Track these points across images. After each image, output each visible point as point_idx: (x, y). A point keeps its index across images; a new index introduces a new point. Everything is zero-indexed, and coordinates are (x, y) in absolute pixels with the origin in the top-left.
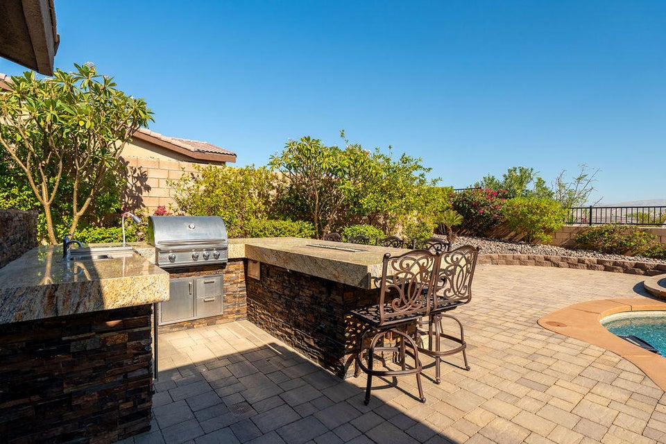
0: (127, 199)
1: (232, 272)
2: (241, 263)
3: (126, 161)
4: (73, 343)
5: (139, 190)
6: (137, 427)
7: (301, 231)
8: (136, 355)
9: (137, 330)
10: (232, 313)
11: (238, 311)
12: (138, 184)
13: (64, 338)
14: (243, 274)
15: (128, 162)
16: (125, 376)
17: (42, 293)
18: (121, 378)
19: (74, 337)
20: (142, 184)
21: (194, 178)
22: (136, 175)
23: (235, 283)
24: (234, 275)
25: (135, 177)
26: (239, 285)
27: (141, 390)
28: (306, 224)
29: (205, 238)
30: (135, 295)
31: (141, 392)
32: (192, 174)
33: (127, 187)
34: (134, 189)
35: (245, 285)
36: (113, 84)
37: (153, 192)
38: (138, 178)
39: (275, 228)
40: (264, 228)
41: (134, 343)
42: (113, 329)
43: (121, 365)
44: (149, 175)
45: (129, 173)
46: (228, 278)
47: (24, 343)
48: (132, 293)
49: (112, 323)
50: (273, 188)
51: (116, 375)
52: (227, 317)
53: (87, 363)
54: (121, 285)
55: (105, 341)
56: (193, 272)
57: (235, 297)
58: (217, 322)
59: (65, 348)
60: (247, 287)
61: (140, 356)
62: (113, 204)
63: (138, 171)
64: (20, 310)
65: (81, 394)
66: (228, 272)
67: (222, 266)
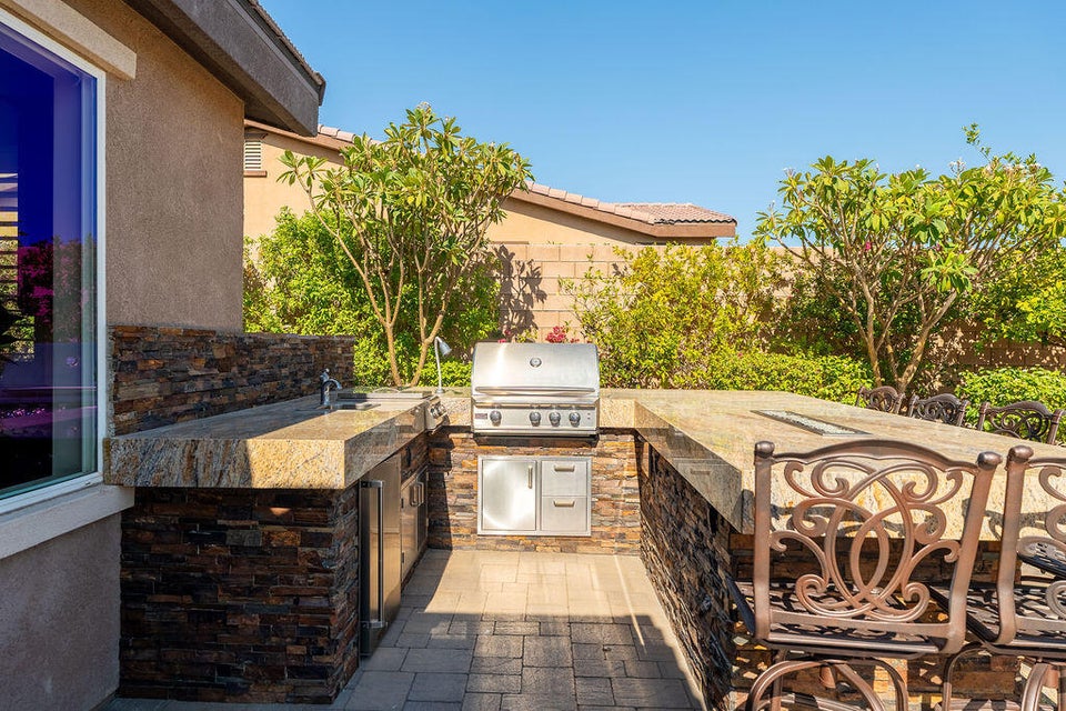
0: (511, 315)
1: (610, 455)
2: (630, 438)
3: (510, 252)
4: (229, 532)
5: (528, 299)
6: (312, 692)
7: (829, 379)
8: (312, 571)
9: (312, 530)
10: (610, 537)
11: (622, 536)
12: (528, 290)
13: (220, 522)
14: (634, 461)
15: (513, 254)
16: (296, 602)
17: (180, 449)
18: (290, 602)
19: (231, 523)
20: (533, 290)
21: (618, 273)
22: (524, 275)
23: (615, 478)
24: (615, 461)
25: (523, 278)
26: (624, 483)
27: (319, 632)
28: (846, 364)
29: (556, 384)
30: (293, 470)
31: (320, 635)
32: (615, 266)
33: (511, 296)
34: (521, 298)
35: (636, 485)
36: (456, 129)
37: (550, 303)
38: (527, 280)
39: (757, 369)
40: (734, 371)
41: (307, 550)
42: (277, 521)
43: (290, 582)
44: (544, 274)
45: (515, 273)
46: (602, 466)
47: (177, 518)
48: (289, 466)
49: (278, 511)
50: (783, 283)
51: (283, 597)
52: (599, 544)
53: (247, 568)
54: (273, 451)
55: (268, 537)
56: (534, 446)
57: (615, 506)
58: (580, 548)
59: (220, 537)
60: (640, 488)
61: (317, 575)
62: (481, 324)
63: (528, 269)
64: (159, 471)
65: (237, 611)
66: (601, 454)
67: (590, 441)
